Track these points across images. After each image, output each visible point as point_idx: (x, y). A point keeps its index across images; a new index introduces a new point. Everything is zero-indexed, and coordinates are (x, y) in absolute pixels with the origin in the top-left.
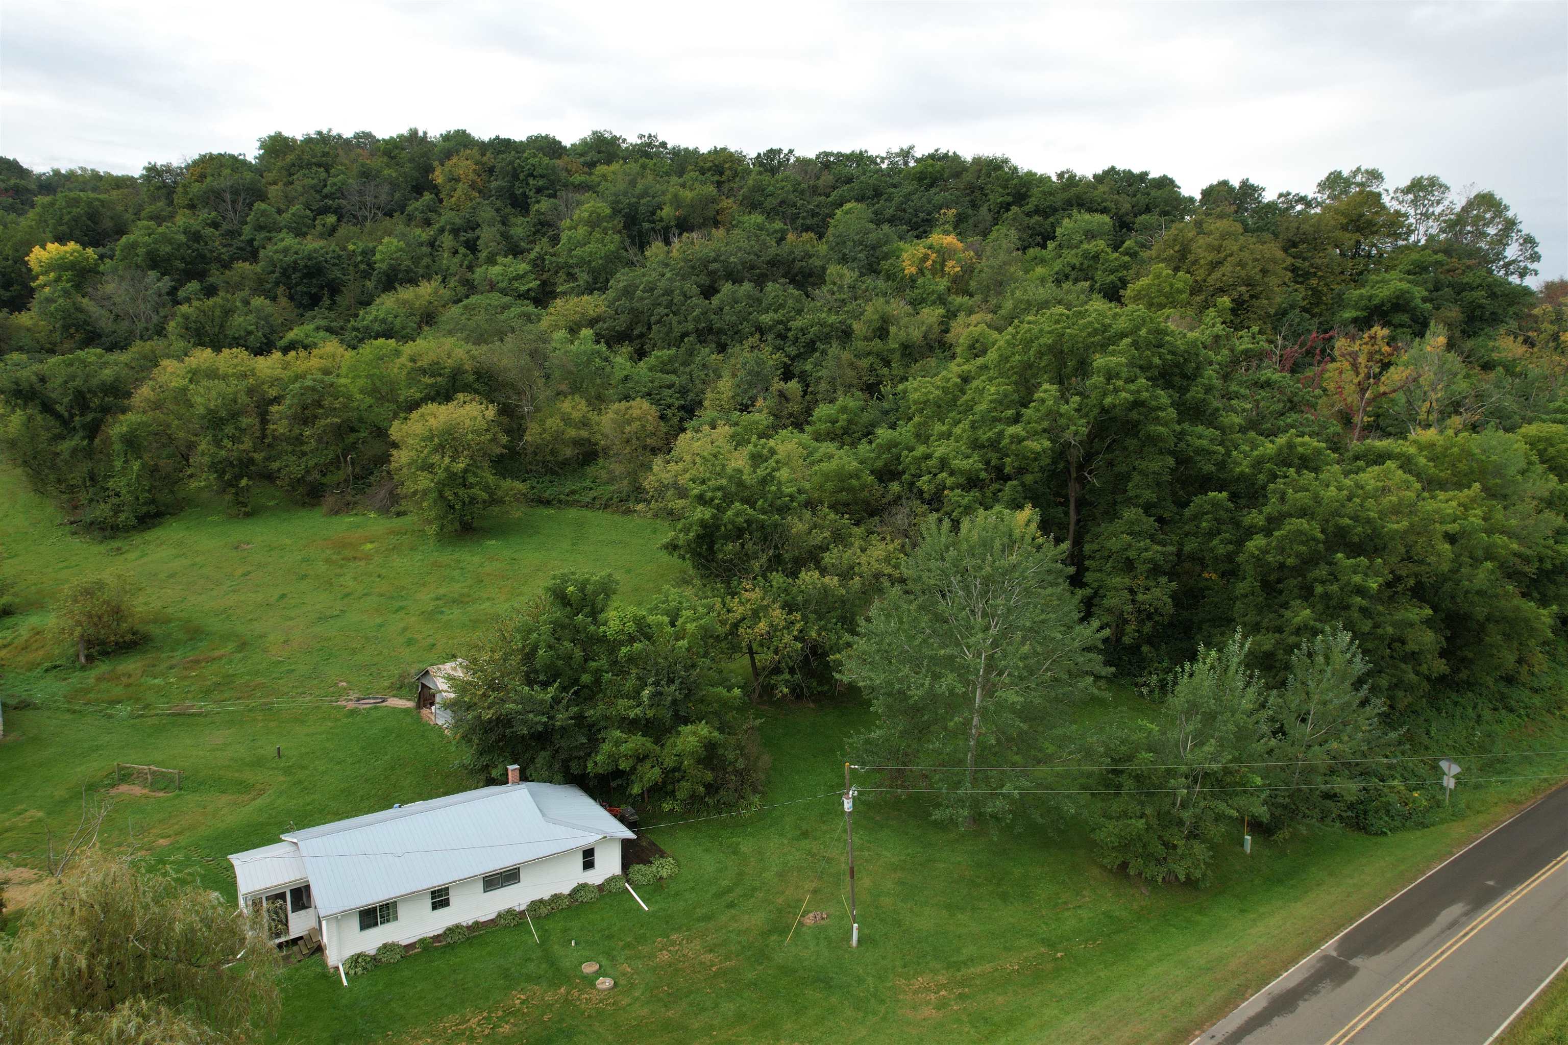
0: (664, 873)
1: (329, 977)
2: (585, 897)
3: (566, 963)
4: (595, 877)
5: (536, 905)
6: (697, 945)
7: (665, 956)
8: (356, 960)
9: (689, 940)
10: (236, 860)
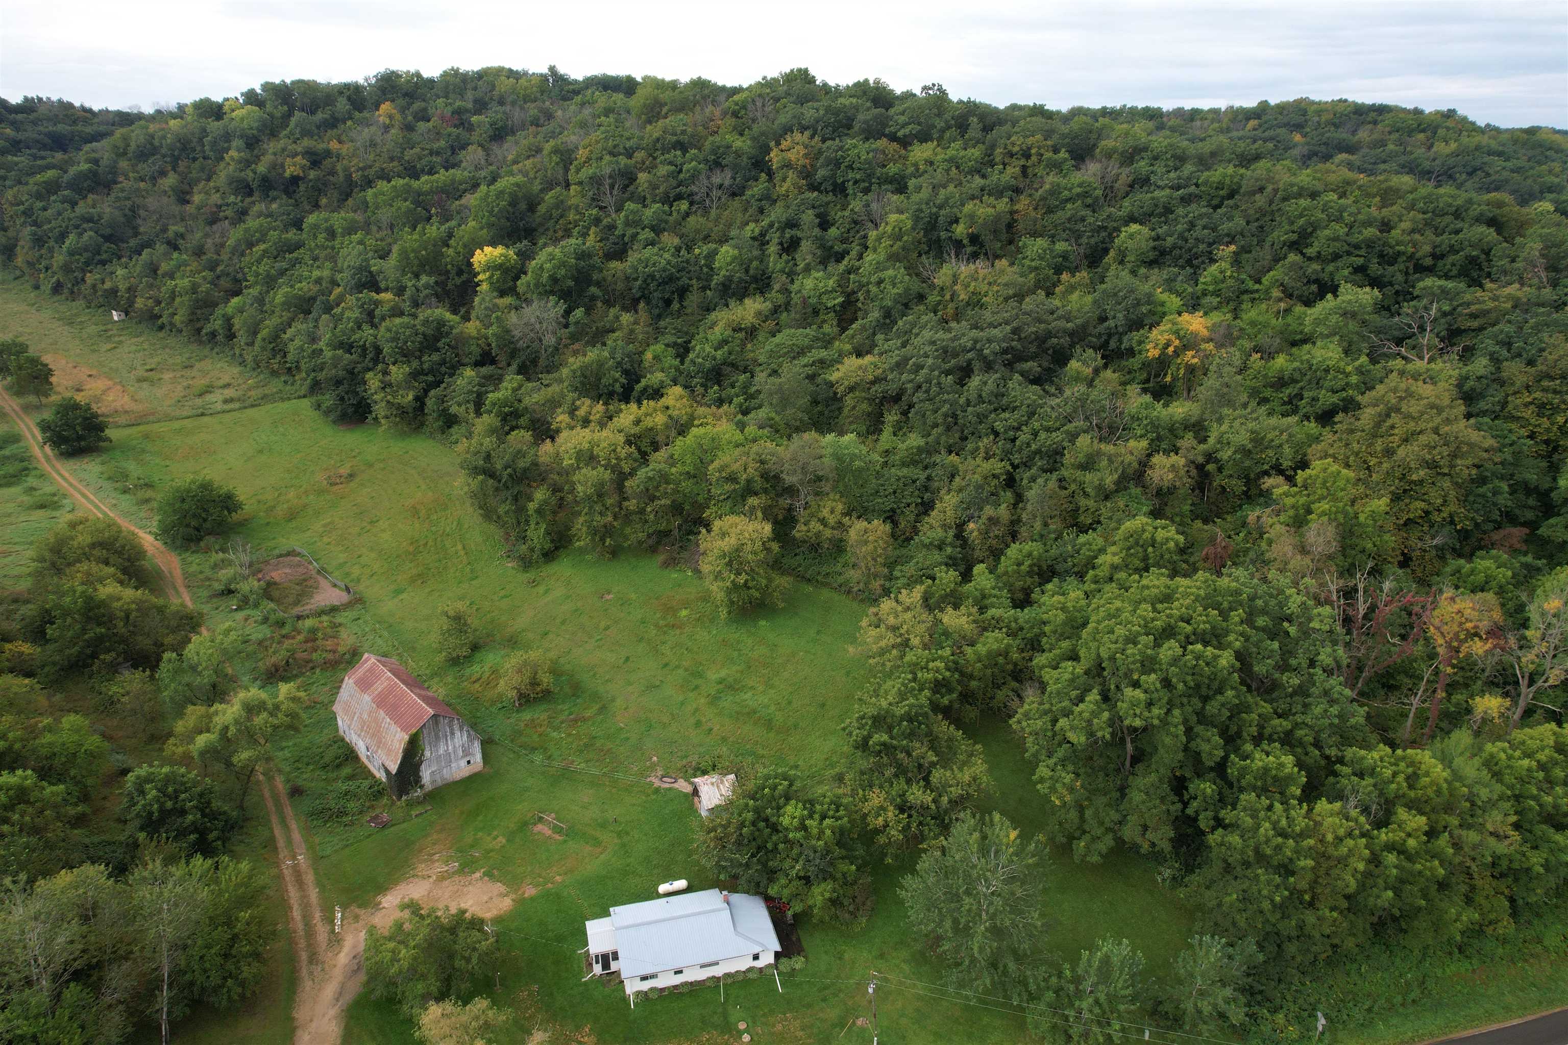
0: (797, 966)
1: (625, 999)
2: (751, 975)
3: (732, 1019)
4: (759, 964)
5: (728, 975)
6: (797, 1023)
7: (779, 1027)
8: (638, 993)
9: (795, 1019)
10: (589, 924)
